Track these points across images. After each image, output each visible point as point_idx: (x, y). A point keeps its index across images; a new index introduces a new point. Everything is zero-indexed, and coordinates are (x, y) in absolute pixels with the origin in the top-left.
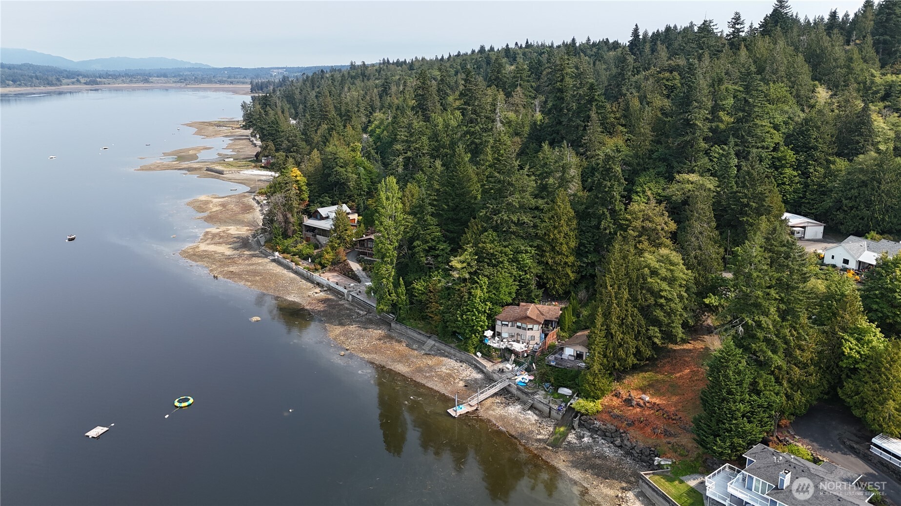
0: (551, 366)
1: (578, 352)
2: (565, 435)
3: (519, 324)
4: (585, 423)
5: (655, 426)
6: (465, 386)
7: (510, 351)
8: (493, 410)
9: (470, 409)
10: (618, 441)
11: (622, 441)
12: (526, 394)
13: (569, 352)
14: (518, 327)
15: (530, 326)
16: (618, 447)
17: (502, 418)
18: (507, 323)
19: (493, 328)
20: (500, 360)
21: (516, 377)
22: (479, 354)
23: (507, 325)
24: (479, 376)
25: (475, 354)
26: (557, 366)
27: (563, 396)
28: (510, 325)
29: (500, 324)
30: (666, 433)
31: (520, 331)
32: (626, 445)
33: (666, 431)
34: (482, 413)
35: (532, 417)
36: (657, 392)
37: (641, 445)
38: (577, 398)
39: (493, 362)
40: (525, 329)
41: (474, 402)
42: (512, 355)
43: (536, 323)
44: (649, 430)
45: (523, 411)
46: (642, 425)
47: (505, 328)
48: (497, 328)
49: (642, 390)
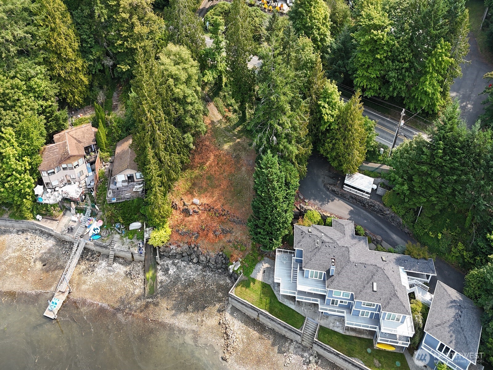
0: (113, 203)
1: (129, 176)
2: (154, 278)
3: (64, 166)
4: (165, 253)
5: (214, 229)
6: (44, 265)
7: (67, 200)
8: (85, 283)
9: (63, 297)
10: (195, 260)
11: (198, 257)
12: (105, 247)
13: (121, 178)
14: (64, 169)
15: (75, 164)
16: (196, 263)
17: (97, 288)
18: (53, 171)
19: (40, 182)
20: (62, 213)
21: (88, 230)
22: (38, 217)
23: (54, 173)
24: (51, 243)
25: (35, 218)
26: (118, 201)
27: (135, 231)
28: (56, 172)
29: (46, 175)
30: (225, 232)
31: (67, 172)
32: (203, 261)
33: (223, 230)
34: (76, 296)
35: (120, 269)
36: (203, 191)
37: (213, 254)
38: (148, 229)
39: (56, 220)
40: (72, 169)
41: (64, 287)
42: (72, 203)
43: (79, 158)
44: (211, 235)
45: (110, 268)
46: (205, 232)
47: (53, 176)
48: (45, 180)
49: (190, 192)
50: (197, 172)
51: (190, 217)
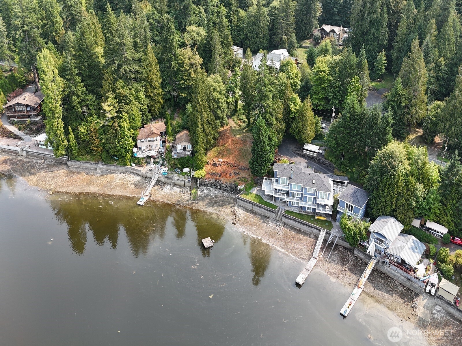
0: (175, 158)
1: (184, 146)
2: (196, 193)
3: (149, 139)
4: (202, 183)
5: (230, 173)
6: (136, 186)
7: (149, 157)
8: (158, 194)
9: (147, 198)
10: (219, 187)
11: (220, 185)
12: (170, 178)
13: (179, 147)
14: (150, 141)
15: (155, 139)
16: (219, 189)
17: (164, 196)
18: (143, 140)
19: (136, 146)
20: (146, 164)
21: (160, 171)
22: (133, 165)
23: (144, 141)
24: (139, 178)
25: (131, 165)
26: (178, 157)
27: (186, 173)
28: (145, 141)
29: (140, 142)
30: (236, 174)
31: (150, 143)
32: (223, 186)
33: (235, 173)
34: (153, 198)
35: (177, 190)
36: (223, 156)
37: (229, 183)
38: (193, 171)
39: (143, 167)
40: (153, 141)
41: (147, 193)
42: (152, 159)
43: (158, 135)
44: (228, 175)
45: (171, 189)
46: (225, 174)
47: (143, 143)
48: (139, 146)
49: (217, 157)
50: (221, 148)
51: (217, 168)
